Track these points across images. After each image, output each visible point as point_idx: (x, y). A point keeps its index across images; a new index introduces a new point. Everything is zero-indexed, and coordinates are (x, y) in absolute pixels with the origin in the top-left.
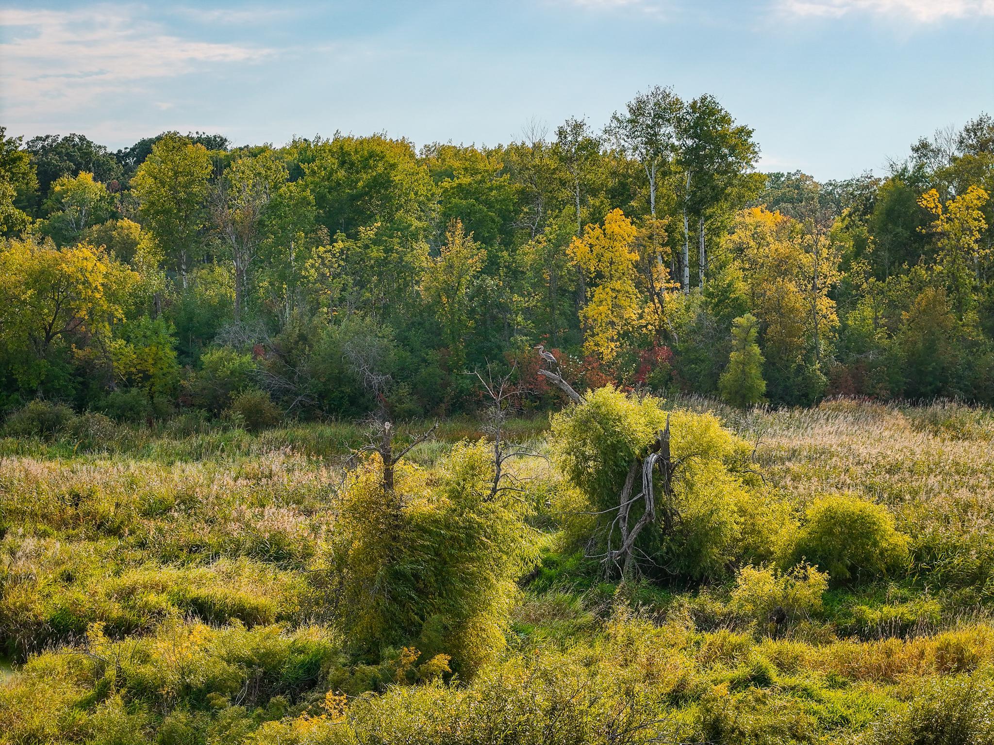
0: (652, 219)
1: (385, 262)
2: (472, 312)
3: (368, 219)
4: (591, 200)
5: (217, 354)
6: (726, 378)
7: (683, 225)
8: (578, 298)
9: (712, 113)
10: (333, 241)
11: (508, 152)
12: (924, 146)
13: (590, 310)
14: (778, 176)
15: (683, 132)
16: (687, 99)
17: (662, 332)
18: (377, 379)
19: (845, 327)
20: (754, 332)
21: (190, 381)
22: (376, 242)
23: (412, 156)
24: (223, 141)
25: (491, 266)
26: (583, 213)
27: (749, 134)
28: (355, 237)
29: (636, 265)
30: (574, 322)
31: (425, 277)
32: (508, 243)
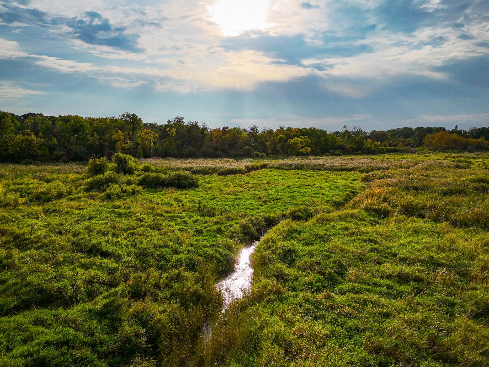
0: (126, 132)
1: (83, 138)
2: (98, 146)
3: (80, 131)
4: (116, 129)
5: (56, 152)
6: (137, 155)
7: (131, 132)
8: (115, 144)
9: (135, 116)
10: (74, 135)
11: (101, 119)
12: (169, 121)
13: (116, 145)
14: (151, 123)
15: (130, 119)
16: (131, 114)
17: (128, 148)
18: (84, 155)
19: (155, 147)
20: (141, 148)
21: (52, 156)
22: (82, 135)
23: (83, 119)
24: (42, 115)
25: (101, 139)
26: (115, 131)
27: (141, 119)
28: (78, 134)
29: (123, 139)
30: (114, 147)
31: (90, 140)
32: (103, 135)
